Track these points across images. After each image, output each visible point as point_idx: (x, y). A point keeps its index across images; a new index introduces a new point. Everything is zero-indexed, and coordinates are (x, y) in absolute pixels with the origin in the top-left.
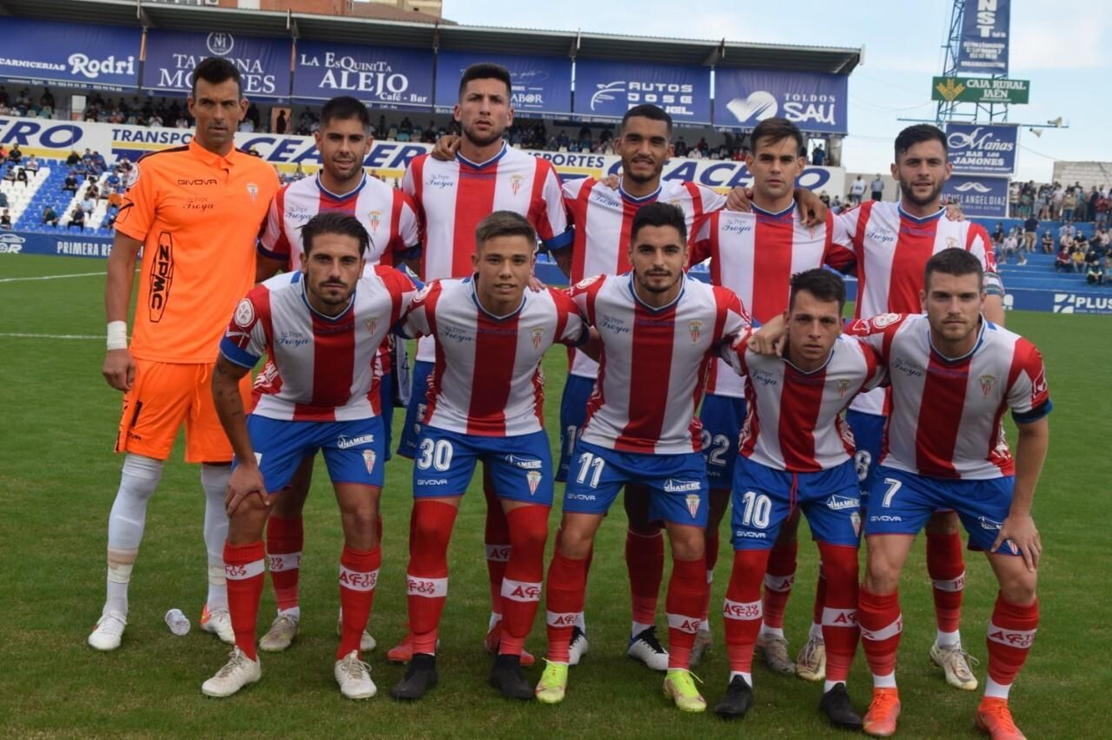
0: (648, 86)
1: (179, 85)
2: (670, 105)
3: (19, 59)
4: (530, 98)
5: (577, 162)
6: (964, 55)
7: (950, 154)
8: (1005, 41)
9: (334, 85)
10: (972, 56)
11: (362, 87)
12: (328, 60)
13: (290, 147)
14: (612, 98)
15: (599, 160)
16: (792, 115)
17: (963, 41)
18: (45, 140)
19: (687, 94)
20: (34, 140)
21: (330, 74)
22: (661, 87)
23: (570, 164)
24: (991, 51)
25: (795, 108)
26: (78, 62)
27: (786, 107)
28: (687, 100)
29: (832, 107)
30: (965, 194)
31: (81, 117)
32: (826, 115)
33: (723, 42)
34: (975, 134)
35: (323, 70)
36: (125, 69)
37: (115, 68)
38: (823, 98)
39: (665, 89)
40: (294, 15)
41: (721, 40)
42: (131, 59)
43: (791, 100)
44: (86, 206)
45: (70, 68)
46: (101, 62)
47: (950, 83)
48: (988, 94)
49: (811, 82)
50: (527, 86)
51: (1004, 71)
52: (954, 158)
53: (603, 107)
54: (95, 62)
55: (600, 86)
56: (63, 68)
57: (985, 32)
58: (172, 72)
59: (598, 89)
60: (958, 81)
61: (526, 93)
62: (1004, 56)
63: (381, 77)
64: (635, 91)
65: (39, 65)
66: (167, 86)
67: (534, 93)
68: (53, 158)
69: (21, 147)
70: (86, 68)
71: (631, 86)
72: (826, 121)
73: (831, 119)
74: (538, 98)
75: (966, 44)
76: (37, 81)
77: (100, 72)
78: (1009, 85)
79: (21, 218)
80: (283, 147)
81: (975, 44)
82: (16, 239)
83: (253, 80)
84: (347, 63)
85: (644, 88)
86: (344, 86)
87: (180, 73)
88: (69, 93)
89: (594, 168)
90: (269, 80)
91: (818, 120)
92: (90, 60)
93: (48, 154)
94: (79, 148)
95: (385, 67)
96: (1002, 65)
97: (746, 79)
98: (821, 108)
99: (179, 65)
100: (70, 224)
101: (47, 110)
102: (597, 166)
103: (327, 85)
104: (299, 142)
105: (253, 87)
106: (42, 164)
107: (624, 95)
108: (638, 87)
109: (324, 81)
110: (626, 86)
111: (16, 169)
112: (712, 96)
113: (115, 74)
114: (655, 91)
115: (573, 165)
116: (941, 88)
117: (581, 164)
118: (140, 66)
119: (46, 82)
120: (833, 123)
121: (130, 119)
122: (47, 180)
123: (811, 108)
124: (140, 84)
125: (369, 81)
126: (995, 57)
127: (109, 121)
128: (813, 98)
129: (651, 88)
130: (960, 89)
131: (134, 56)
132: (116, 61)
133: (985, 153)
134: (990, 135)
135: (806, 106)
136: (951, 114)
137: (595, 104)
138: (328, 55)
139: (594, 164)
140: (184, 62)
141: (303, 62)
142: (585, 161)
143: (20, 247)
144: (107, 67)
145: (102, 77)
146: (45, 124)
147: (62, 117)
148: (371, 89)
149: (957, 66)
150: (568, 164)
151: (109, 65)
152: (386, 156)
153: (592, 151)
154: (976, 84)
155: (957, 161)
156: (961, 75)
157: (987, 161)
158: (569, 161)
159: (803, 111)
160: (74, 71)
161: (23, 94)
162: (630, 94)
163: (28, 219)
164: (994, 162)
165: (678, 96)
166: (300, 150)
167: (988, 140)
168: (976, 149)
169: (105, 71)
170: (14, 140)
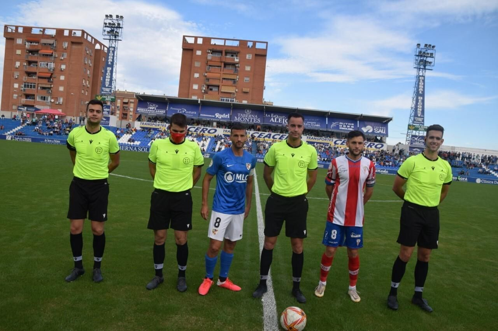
0: (344, 123)
1: (239, 120)
2: (349, 128)
3: (205, 114)
4: (317, 125)
5: (327, 140)
6: (414, 120)
7: (412, 142)
8: (423, 117)
9: (273, 121)
10: (416, 120)
11: (279, 122)
12: (272, 116)
13: (262, 134)
14: (336, 126)
15: (332, 140)
16: (376, 131)
17: (414, 117)
18: (209, 132)
19: (353, 126)
20: (206, 132)
21: (272, 118)
22: (347, 124)
24: (420, 120)
25: (377, 130)
26: (217, 115)
27: (375, 129)
28: (353, 127)
29: (385, 130)
30: (415, 151)
31: (216, 127)
32: (383, 132)
33: (362, 114)
34: (417, 138)
35: (271, 118)
36: (227, 117)
37: (225, 116)
38: (383, 128)
39: (348, 124)
40: (266, 106)
41: (361, 114)
42: (229, 114)
43: (376, 128)
44: (221, 147)
45: (215, 116)
46: (222, 115)
47: (412, 126)
48: (420, 129)
49: (378, 124)
50: (317, 123)
51: (423, 124)
52: (413, 143)
53: (334, 128)
54: (221, 115)
55: (333, 123)
56: (214, 116)
57: (419, 115)
58: (237, 118)
59: (333, 124)
60: (413, 126)
61: (317, 124)
62: (423, 121)
63: (284, 119)
64: (341, 124)
65: (209, 116)
66: (236, 121)
67: (318, 124)
68: (210, 136)
69: (204, 133)
70: (219, 116)
71: (340, 123)
72: (383, 133)
73: (385, 132)
74: (319, 125)
75: (415, 118)
76: (208, 119)
77: (222, 117)
78: (424, 127)
79: (207, 149)
80: (261, 135)
81: (417, 118)
82: (208, 154)
83: (255, 119)
84: (276, 116)
85: (343, 124)
86: (275, 121)
87: (239, 118)
88: (213, 122)
90: (259, 120)
91: (382, 133)
92: (220, 114)
93: (209, 135)
94: (216, 134)
95: (285, 118)
96: (423, 123)
97: (366, 123)
98: (382, 130)
99: (239, 116)
100: (218, 151)
101: (208, 125)
103: (272, 121)
104: (264, 134)
105: (255, 121)
106: (209, 137)
107: (339, 125)
108: (342, 124)
109: (271, 120)
110: (339, 123)
111: (204, 138)
112: (358, 126)
113: (225, 118)
114: (345, 125)
116: (410, 127)
118: (230, 116)
119: (210, 119)
120: (385, 133)
121: (226, 128)
122: (210, 141)
123: (380, 130)
124: (230, 120)
125: (281, 120)
126: (421, 121)
127: (222, 128)
128: (381, 128)
129: (345, 124)
130: (414, 128)
131: (229, 113)
132: (225, 115)
133: (420, 142)
134: (421, 138)
135: (379, 129)
136: (412, 133)
137: (332, 127)
138: (272, 114)
140: (240, 115)
141: (266, 116)
143: (209, 156)
144: (223, 116)
145: (222, 118)
146: (209, 128)
147: (212, 127)
148: (281, 122)
149: (413, 122)
151: (224, 116)
152: (284, 137)
153: (330, 137)
154: (417, 127)
155: (414, 144)
156: (414, 124)
157: (420, 144)
158: (325, 140)
159: (378, 130)
160: (216, 117)
161: (204, 122)
162: (340, 125)
163: (208, 150)
164: (421, 144)
165: (351, 126)
166: (264, 135)
167: (420, 139)
168: (418, 141)
169: (223, 117)
170: (202, 132)
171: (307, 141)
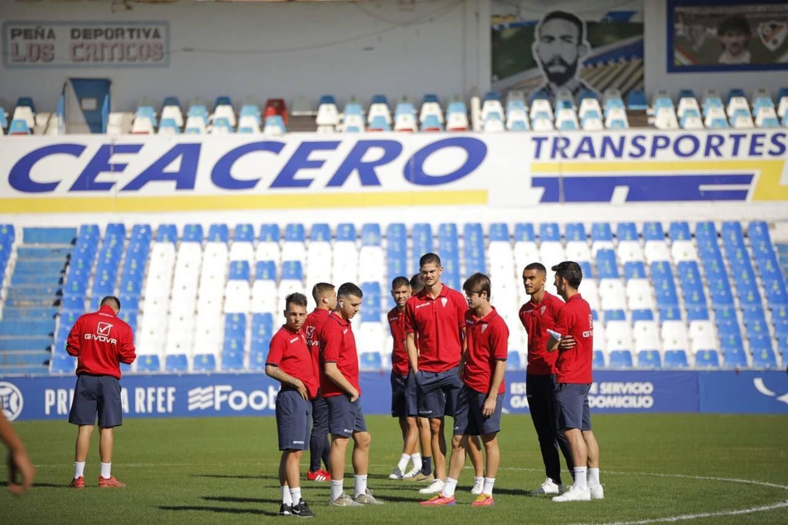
5: (727, 148)
23: (712, 152)
89: (766, 157)
102: (771, 153)
115: (718, 154)
117: (735, 152)
139: (764, 150)
142: (745, 144)
150: (707, 153)
152: (319, 164)
158: (709, 146)
171: (536, 182)
